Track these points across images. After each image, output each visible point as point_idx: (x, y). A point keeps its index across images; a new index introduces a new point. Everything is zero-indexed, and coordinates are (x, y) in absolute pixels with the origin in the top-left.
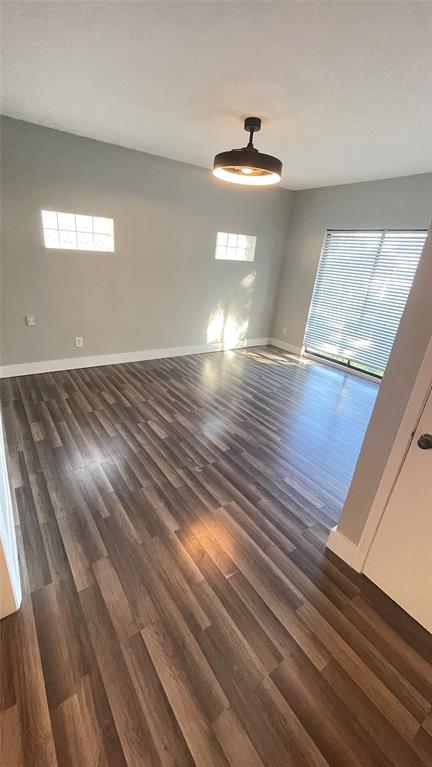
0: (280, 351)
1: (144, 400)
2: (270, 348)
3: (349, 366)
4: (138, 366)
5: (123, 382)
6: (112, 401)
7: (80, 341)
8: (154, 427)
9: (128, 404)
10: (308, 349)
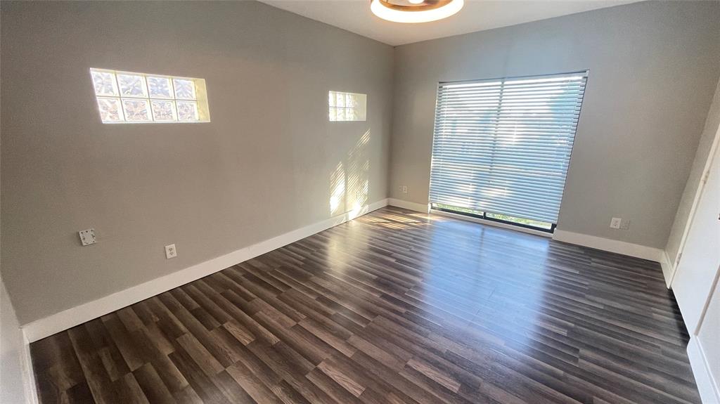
0: (405, 212)
1: (293, 323)
2: (390, 209)
3: (485, 217)
4: (259, 265)
5: (248, 299)
6: (246, 339)
7: (172, 250)
8: (334, 374)
9: (274, 339)
10: (434, 205)
